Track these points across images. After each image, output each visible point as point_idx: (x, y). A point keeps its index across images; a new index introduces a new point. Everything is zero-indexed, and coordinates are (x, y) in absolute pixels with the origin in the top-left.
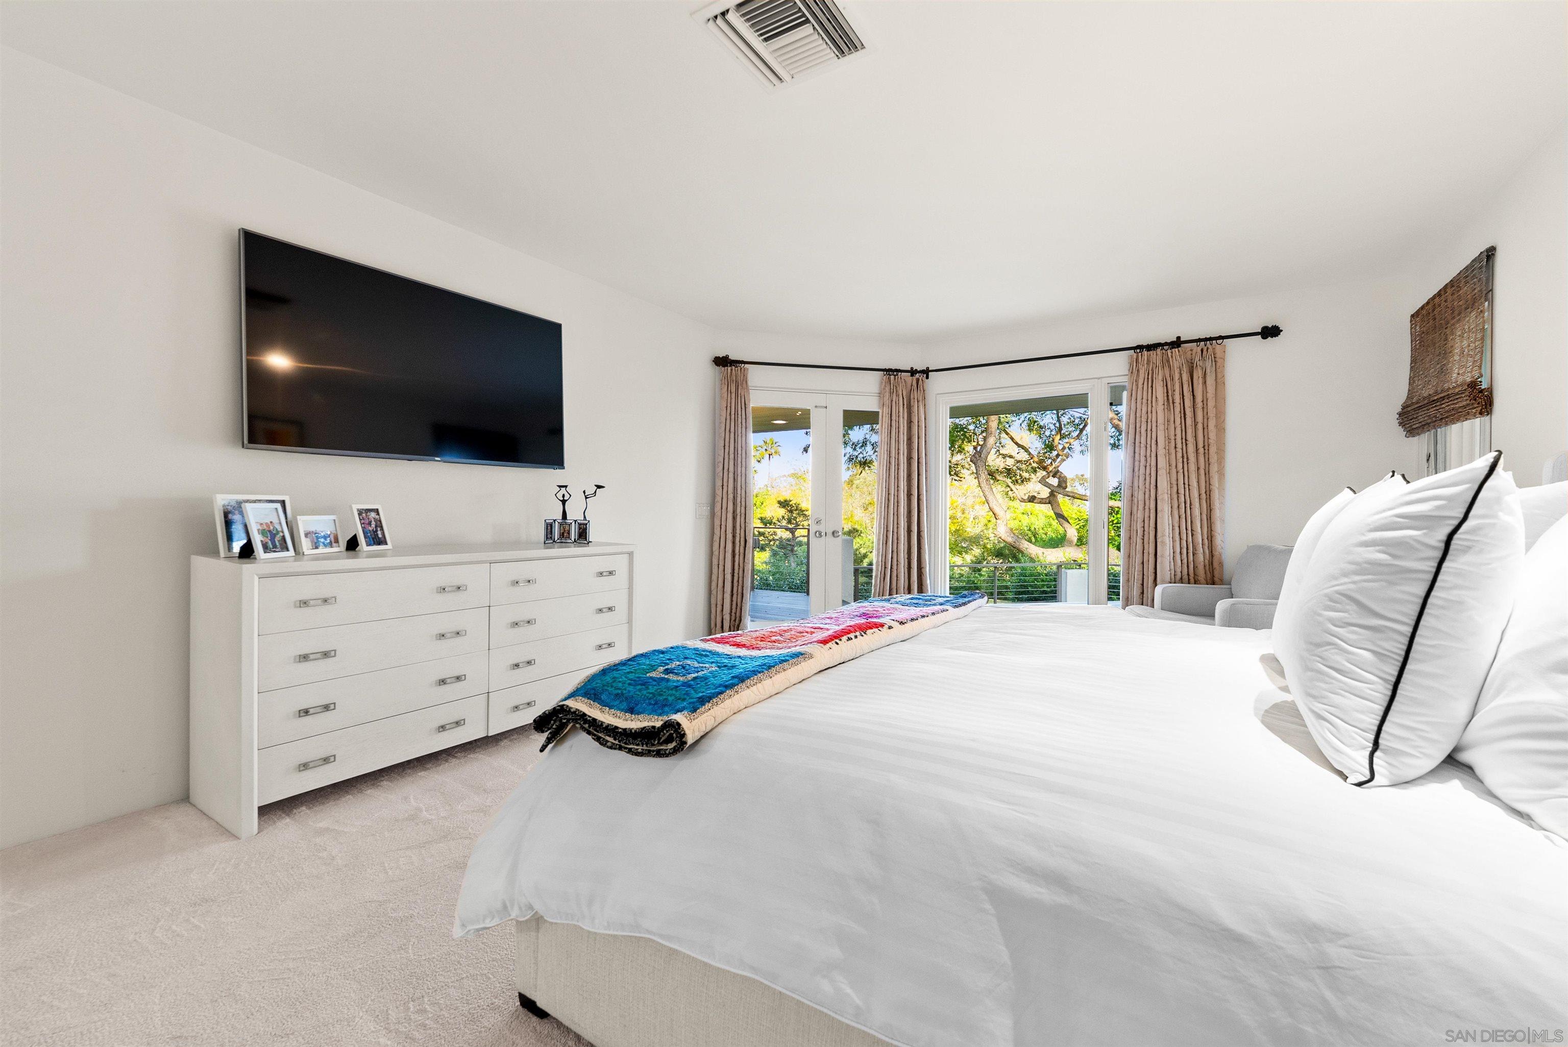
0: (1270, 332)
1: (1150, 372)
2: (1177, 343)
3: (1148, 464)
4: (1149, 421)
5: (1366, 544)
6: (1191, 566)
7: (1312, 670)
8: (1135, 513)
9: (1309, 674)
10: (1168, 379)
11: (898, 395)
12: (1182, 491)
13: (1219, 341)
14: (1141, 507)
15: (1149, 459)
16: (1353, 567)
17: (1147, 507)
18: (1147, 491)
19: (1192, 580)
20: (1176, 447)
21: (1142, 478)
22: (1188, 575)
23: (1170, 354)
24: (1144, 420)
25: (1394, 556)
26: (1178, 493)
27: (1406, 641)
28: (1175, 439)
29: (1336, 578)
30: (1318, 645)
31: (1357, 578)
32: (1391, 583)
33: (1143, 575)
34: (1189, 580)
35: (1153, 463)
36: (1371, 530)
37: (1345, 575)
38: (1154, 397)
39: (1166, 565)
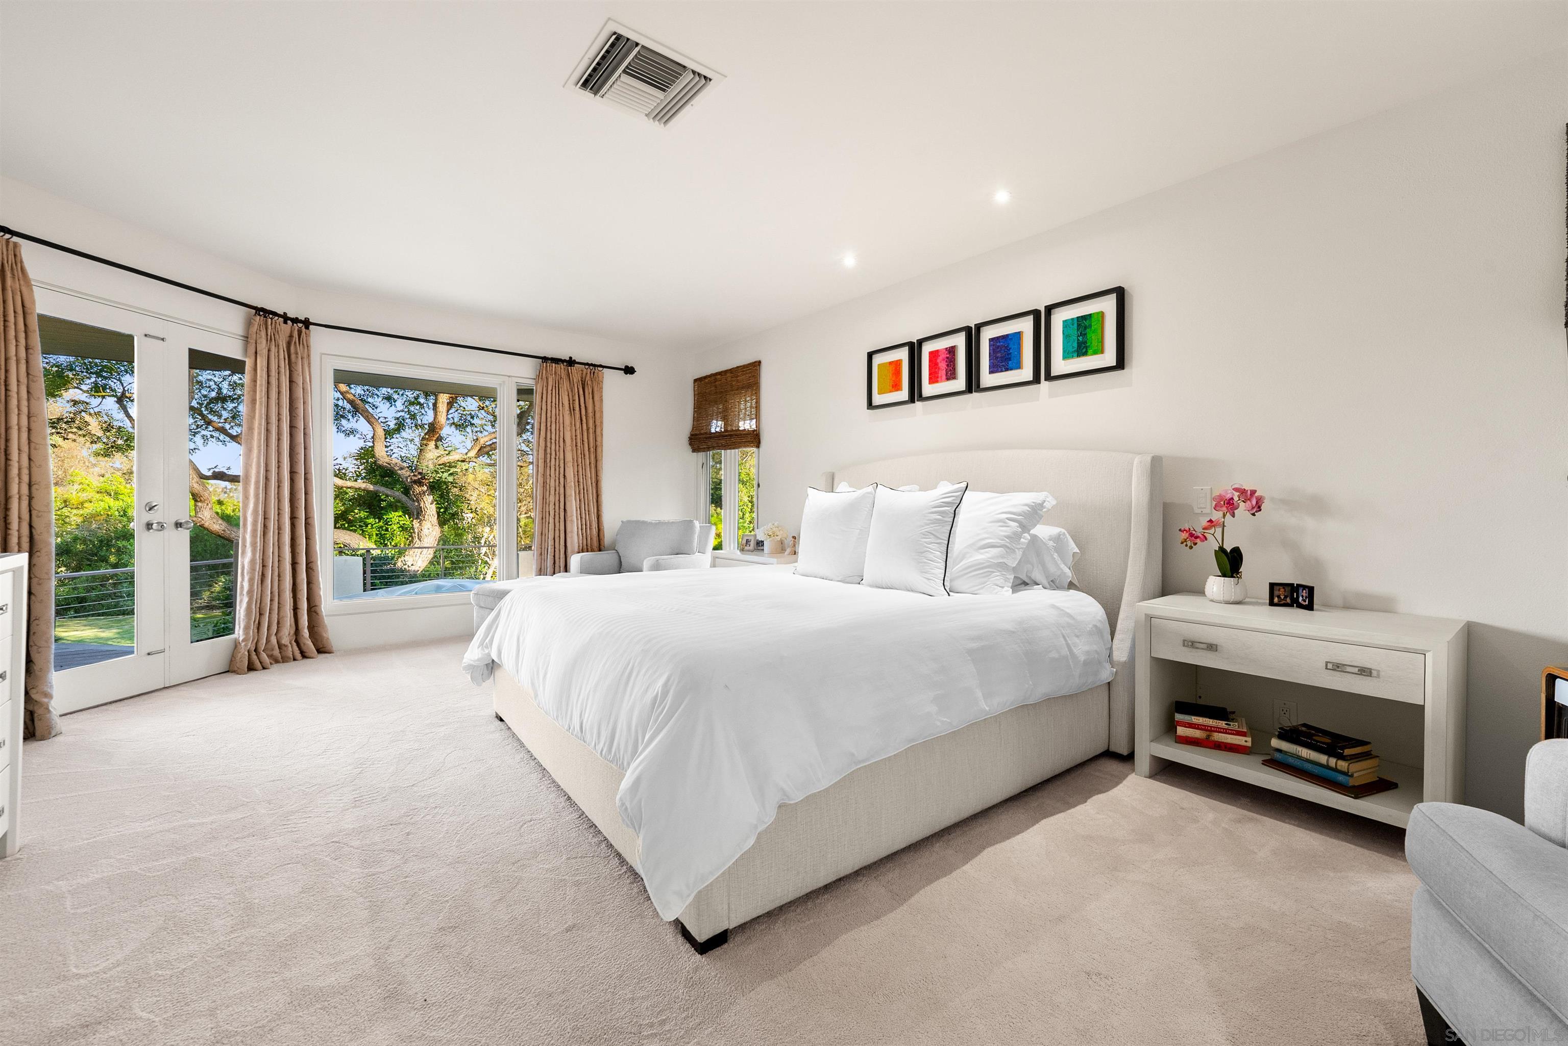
0: (629, 370)
1: (557, 382)
2: (571, 362)
3: (557, 457)
4: (557, 421)
5: (932, 513)
6: (589, 539)
7: (921, 563)
8: (547, 497)
9: (921, 564)
10: (570, 390)
11: (277, 346)
12: (581, 480)
13: (601, 369)
14: (552, 492)
15: (558, 453)
16: (929, 522)
17: (557, 492)
18: (557, 479)
19: (590, 549)
20: (576, 446)
21: (553, 469)
22: (587, 545)
23: (570, 370)
24: (554, 420)
25: (943, 517)
26: (578, 482)
27: (946, 546)
28: (576, 439)
29: (923, 526)
30: (922, 553)
31: (932, 525)
32: (943, 526)
33: (555, 548)
34: (587, 549)
35: (562, 457)
36: (933, 508)
37: (928, 525)
38: (561, 405)
39: (574, 540)
